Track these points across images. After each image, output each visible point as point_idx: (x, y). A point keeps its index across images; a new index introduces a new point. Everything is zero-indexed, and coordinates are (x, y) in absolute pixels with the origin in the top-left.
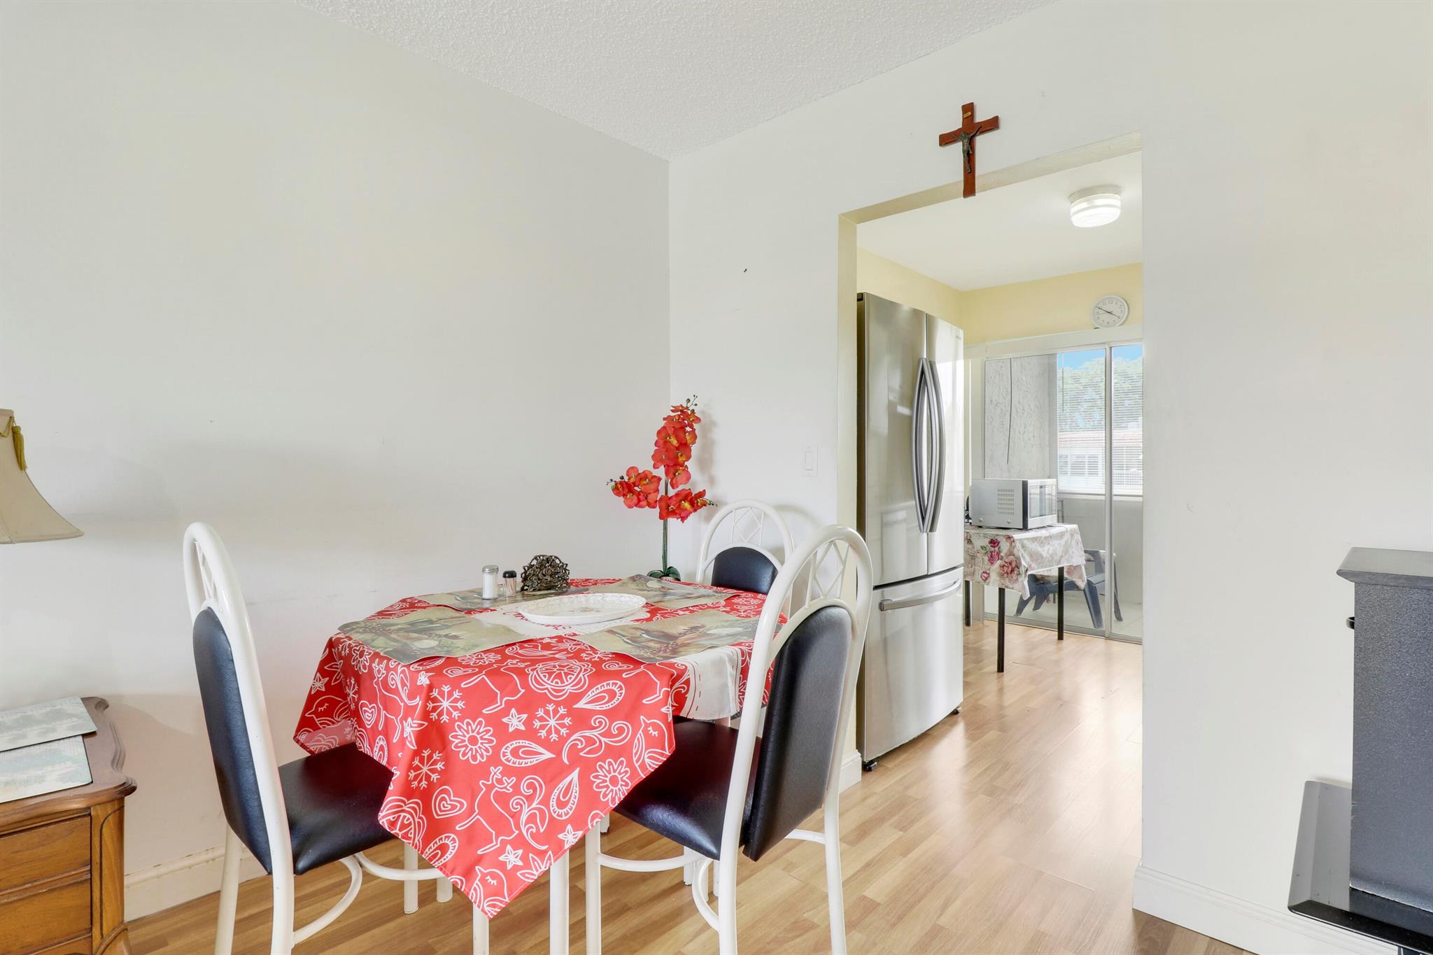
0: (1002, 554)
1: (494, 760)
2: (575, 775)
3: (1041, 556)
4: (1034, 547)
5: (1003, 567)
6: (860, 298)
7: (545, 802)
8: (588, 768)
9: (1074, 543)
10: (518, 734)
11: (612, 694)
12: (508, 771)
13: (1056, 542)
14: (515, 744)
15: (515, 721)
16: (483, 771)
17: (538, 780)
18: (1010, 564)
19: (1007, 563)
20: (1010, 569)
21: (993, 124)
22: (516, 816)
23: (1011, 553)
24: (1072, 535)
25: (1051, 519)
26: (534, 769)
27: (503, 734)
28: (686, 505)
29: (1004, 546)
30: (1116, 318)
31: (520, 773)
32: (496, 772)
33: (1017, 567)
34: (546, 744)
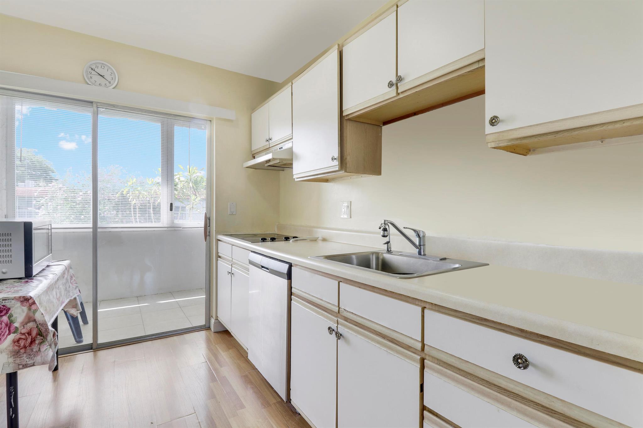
0: (16, 325)
5: (18, 341)
18: (29, 333)
19: (24, 334)
20: (29, 340)
30: (107, 82)
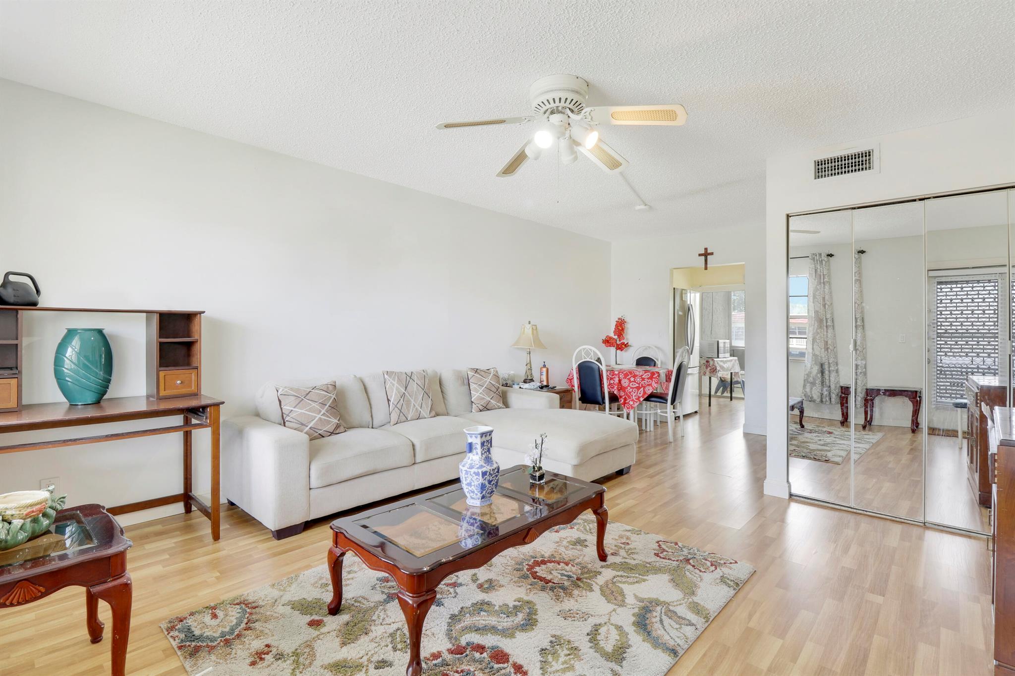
0: (710, 365)
1: (629, 386)
2: (642, 389)
3: (724, 367)
4: (721, 364)
5: (711, 372)
6: (674, 289)
7: (637, 393)
8: (644, 387)
9: (736, 364)
10: (633, 382)
11: (648, 375)
12: (631, 388)
13: (729, 363)
14: (632, 383)
15: (632, 379)
16: (627, 388)
17: (636, 389)
18: (713, 371)
19: (712, 368)
20: (713, 373)
21: (712, 254)
22: (632, 396)
23: (713, 365)
24: (735, 361)
25: (728, 355)
26: (636, 388)
27: (630, 382)
28: (623, 346)
29: (711, 363)
31: (633, 388)
32: (629, 388)
33: (716, 370)
34: (637, 383)
